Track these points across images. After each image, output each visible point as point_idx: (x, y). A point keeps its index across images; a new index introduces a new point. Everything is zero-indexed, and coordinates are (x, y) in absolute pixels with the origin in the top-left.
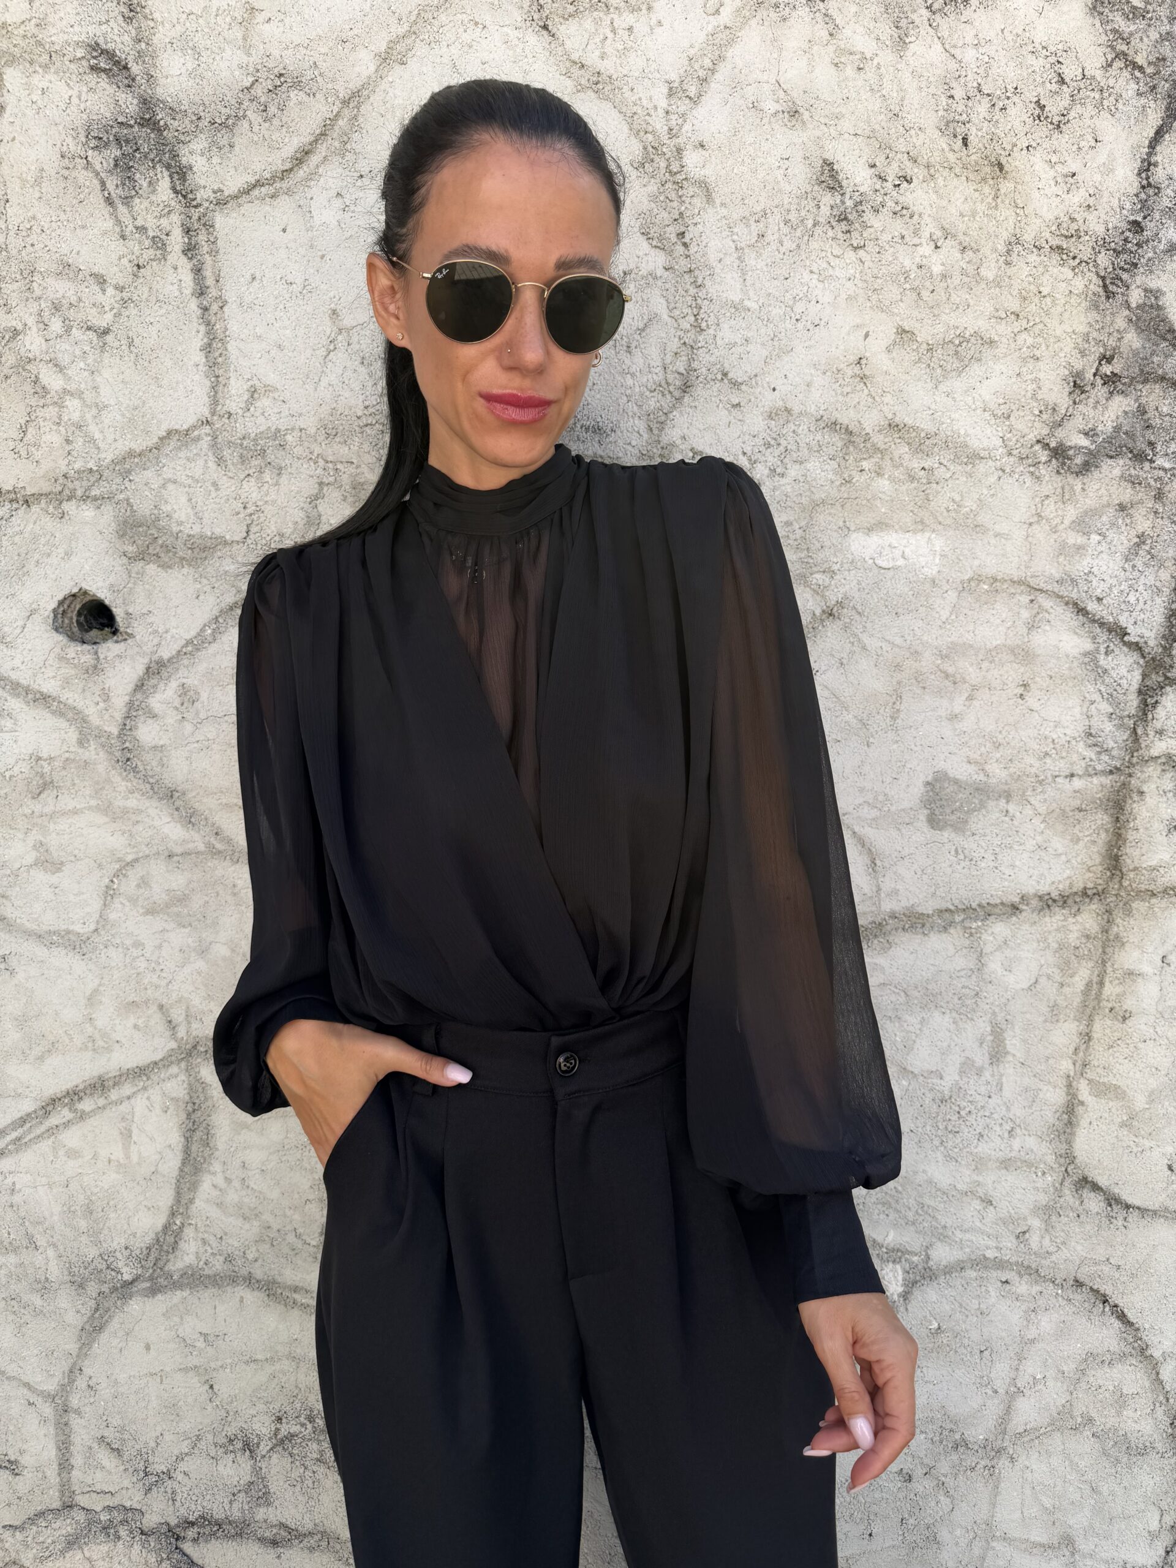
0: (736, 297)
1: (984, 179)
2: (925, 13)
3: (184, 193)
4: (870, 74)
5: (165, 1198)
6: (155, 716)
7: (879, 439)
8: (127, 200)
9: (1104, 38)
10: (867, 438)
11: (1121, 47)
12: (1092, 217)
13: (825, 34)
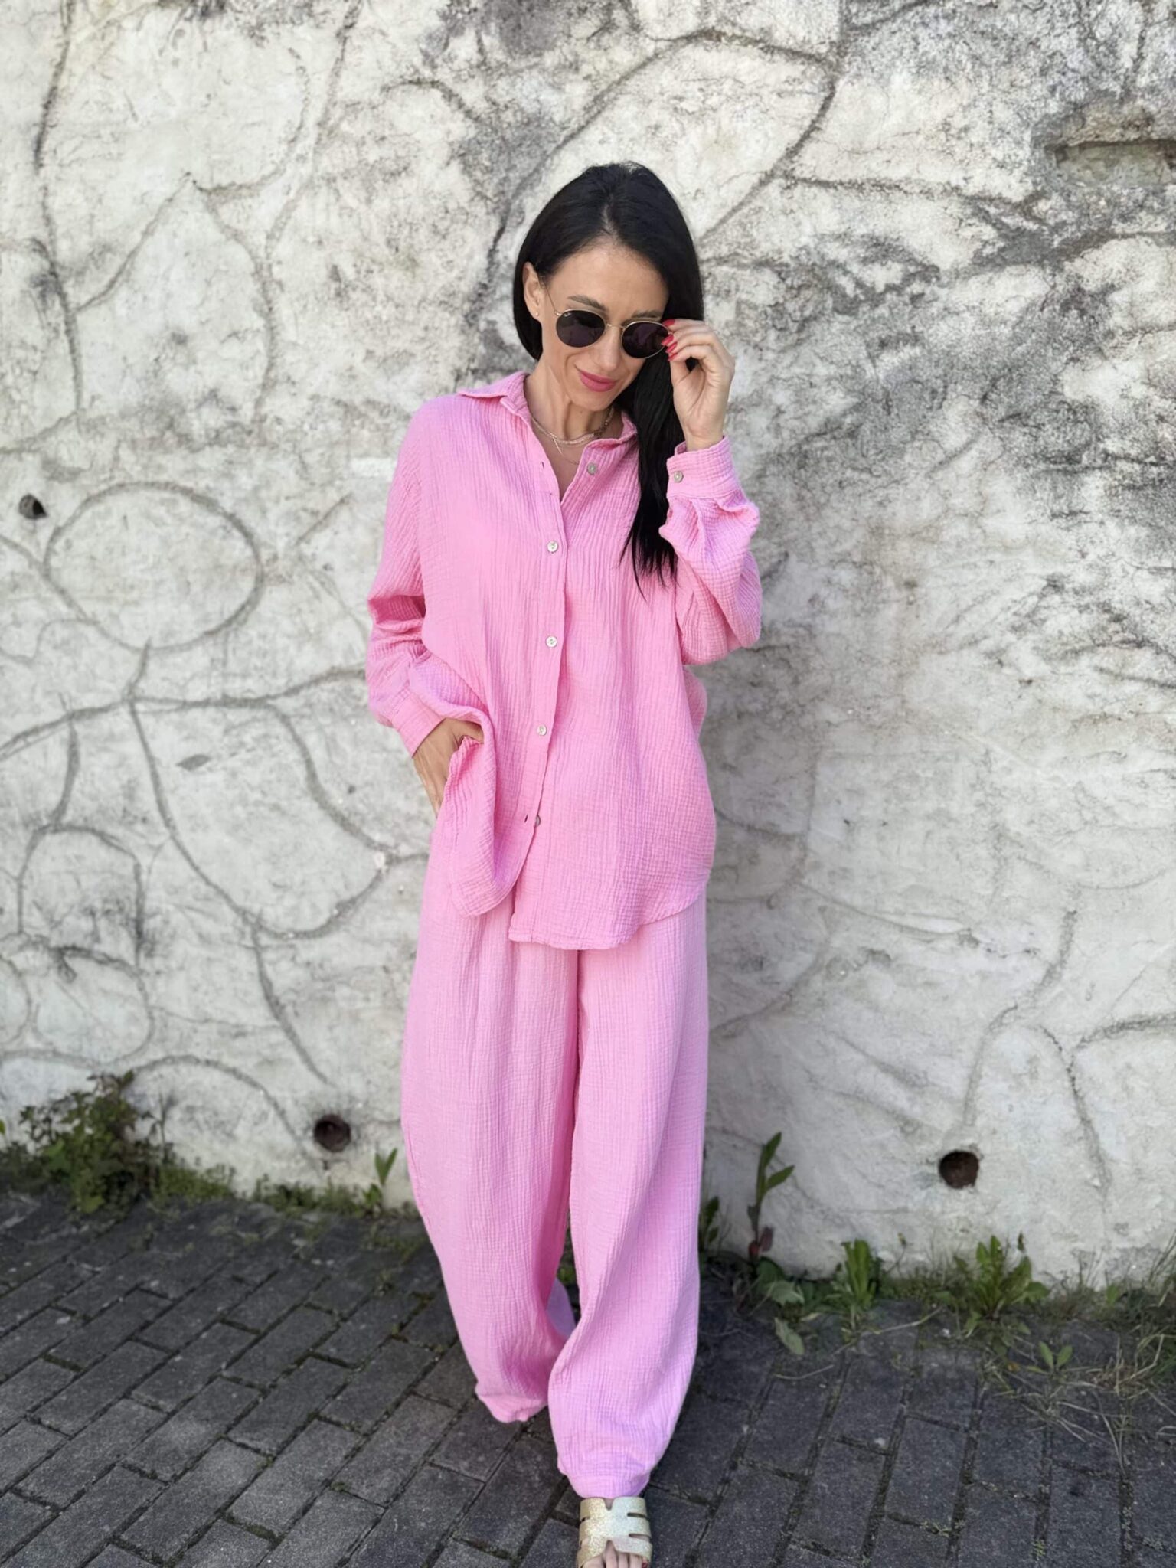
0: (293, 339)
1: (407, 269)
2: (381, 182)
3: (65, 306)
4: (355, 217)
5: (61, 788)
6: (56, 553)
7: (363, 409)
8: (44, 311)
9: (470, 185)
10: (355, 408)
11: (479, 189)
12: (462, 283)
13: (332, 198)
